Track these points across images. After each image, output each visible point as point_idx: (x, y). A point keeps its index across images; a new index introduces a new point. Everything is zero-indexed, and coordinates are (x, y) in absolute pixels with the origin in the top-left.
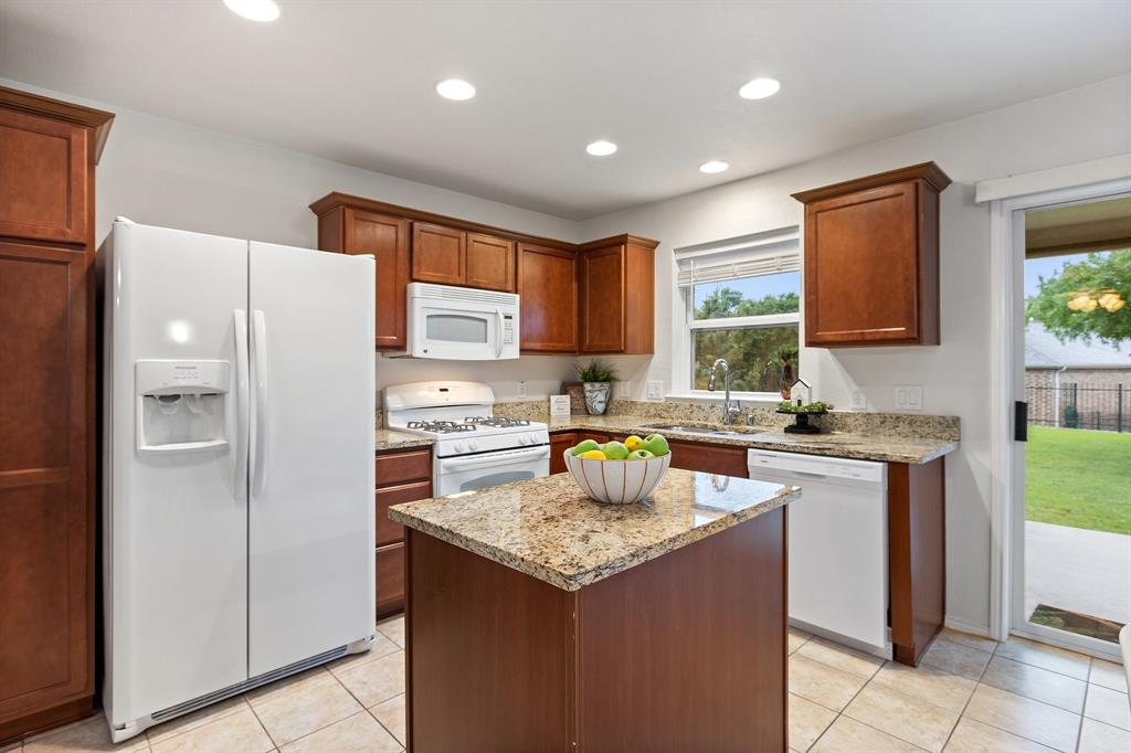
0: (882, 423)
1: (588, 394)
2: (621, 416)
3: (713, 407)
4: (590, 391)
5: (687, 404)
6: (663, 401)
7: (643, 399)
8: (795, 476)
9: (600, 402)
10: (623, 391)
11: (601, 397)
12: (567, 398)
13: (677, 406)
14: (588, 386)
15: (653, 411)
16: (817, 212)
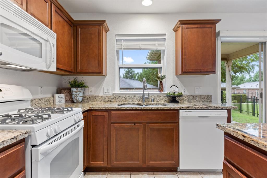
0: (192, 98)
1: (74, 93)
2: (90, 102)
3: (135, 96)
4: (75, 92)
5: (124, 96)
6: (111, 95)
7: (101, 94)
8: (199, 118)
9: (81, 97)
10: (90, 91)
11: (81, 94)
12: (63, 96)
13: (119, 97)
14: (74, 90)
15: (107, 99)
16: (186, 28)
